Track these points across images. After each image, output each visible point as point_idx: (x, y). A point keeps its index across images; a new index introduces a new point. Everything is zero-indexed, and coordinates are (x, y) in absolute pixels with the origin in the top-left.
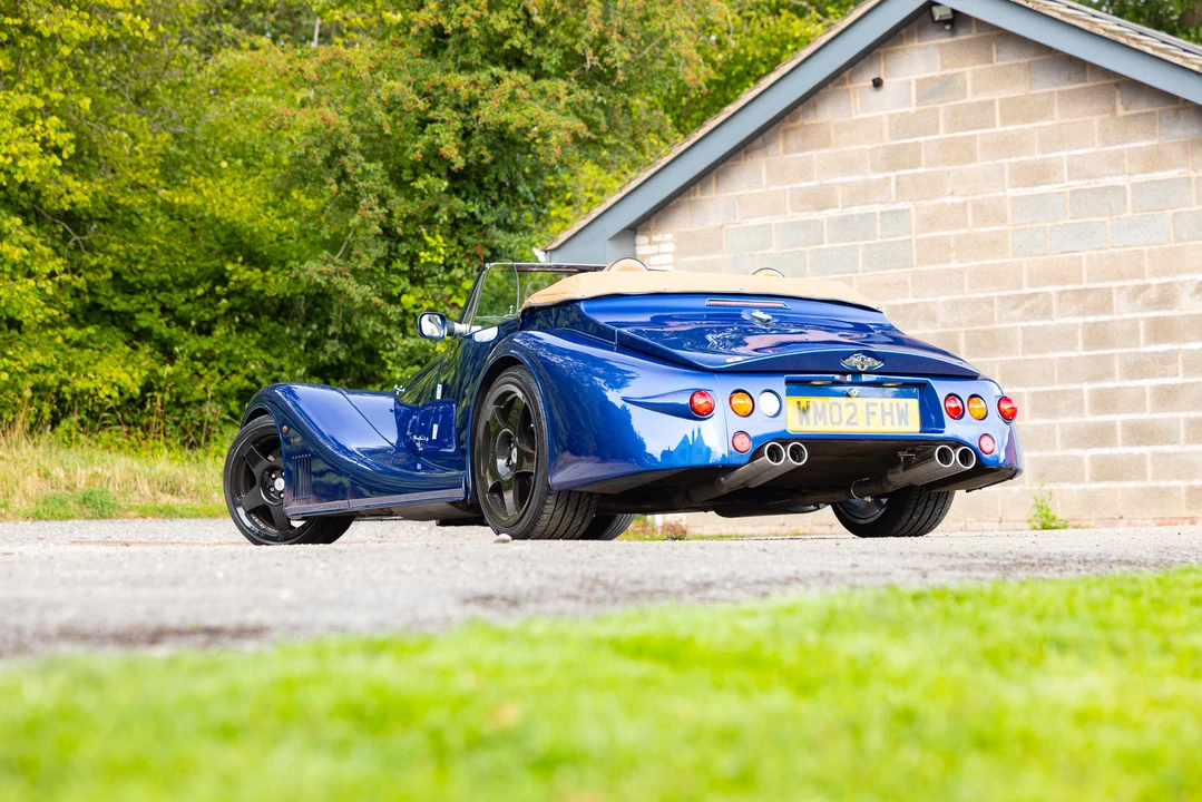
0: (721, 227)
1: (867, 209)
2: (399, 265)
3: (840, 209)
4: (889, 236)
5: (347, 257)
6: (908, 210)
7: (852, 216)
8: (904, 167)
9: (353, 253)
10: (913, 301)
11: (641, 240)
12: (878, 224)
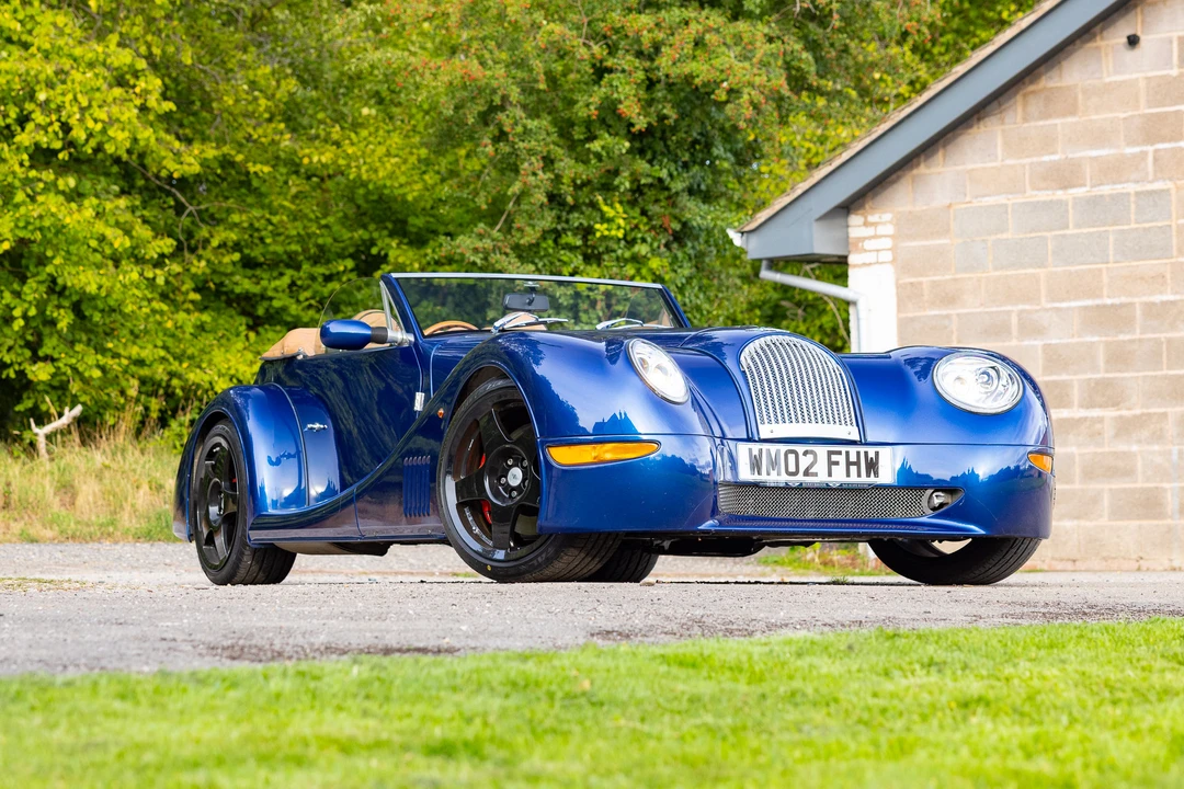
0: (950, 206)
1: (1119, 188)
2: (569, 239)
3: (1088, 188)
4: (1145, 221)
5: (508, 228)
6: (1168, 190)
7: (1101, 196)
8: (1163, 140)
9: (514, 225)
10: (1171, 298)
11: (855, 220)
12: (1133, 206)
